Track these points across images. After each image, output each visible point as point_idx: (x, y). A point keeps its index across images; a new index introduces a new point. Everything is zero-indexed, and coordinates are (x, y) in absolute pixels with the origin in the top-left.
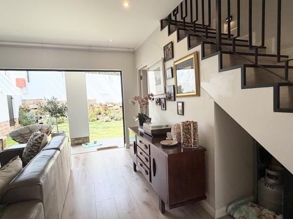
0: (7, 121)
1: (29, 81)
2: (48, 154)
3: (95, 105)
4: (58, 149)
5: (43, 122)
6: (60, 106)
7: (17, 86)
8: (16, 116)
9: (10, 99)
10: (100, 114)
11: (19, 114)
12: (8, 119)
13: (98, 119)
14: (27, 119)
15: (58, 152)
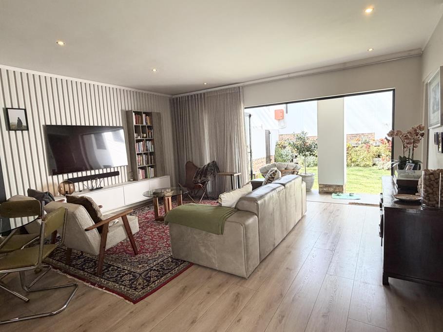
0: (264, 158)
1: (287, 112)
2: (272, 186)
3: (371, 142)
4: (284, 185)
5: (298, 162)
6: (309, 142)
7: (275, 119)
8: (273, 153)
9: (268, 133)
10: (379, 156)
11: (276, 151)
12: (265, 156)
13: (374, 165)
14: (282, 157)
15: (283, 187)
